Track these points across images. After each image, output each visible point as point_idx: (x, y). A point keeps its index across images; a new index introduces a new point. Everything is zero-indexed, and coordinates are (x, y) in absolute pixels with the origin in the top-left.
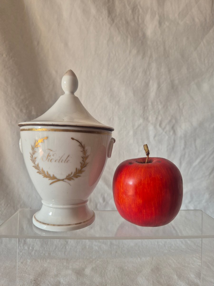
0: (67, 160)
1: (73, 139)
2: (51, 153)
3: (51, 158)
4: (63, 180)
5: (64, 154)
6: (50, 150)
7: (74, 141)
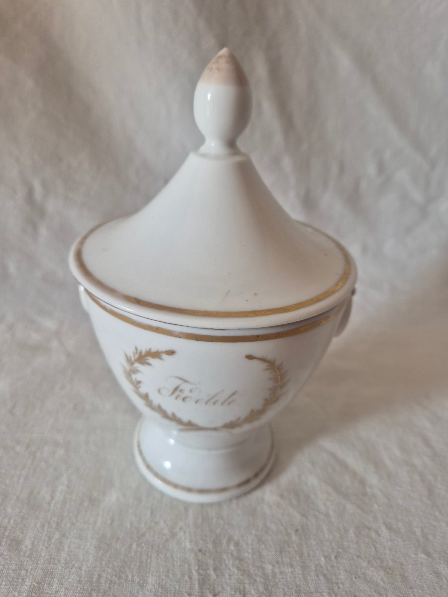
0: (231, 400)
1: (250, 357)
2: (186, 387)
3: (183, 396)
4: (215, 429)
5: (223, 390)
6: (181, 379)
7: (255, 362)
